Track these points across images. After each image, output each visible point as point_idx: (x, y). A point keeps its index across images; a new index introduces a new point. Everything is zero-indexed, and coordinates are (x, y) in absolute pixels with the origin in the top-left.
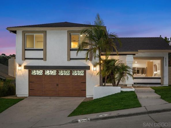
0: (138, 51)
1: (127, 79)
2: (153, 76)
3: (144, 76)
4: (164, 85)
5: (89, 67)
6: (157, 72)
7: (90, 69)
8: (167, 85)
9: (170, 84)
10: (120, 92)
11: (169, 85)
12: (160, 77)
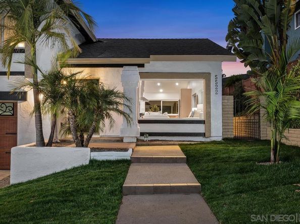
0: (149, 57)
1: (111, 126)
2: (189, 118)
3: (167, 116)
4: (213, 139)
5: (25, 93)
6: (196, 109)
7: (26, 100)
8: (220, 139)
9: (226, 136)
10: (87, 163)
11: (223, 139)
12: (203, 118)
